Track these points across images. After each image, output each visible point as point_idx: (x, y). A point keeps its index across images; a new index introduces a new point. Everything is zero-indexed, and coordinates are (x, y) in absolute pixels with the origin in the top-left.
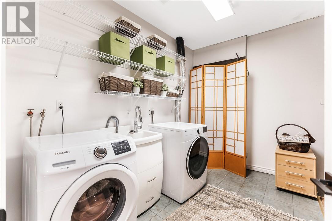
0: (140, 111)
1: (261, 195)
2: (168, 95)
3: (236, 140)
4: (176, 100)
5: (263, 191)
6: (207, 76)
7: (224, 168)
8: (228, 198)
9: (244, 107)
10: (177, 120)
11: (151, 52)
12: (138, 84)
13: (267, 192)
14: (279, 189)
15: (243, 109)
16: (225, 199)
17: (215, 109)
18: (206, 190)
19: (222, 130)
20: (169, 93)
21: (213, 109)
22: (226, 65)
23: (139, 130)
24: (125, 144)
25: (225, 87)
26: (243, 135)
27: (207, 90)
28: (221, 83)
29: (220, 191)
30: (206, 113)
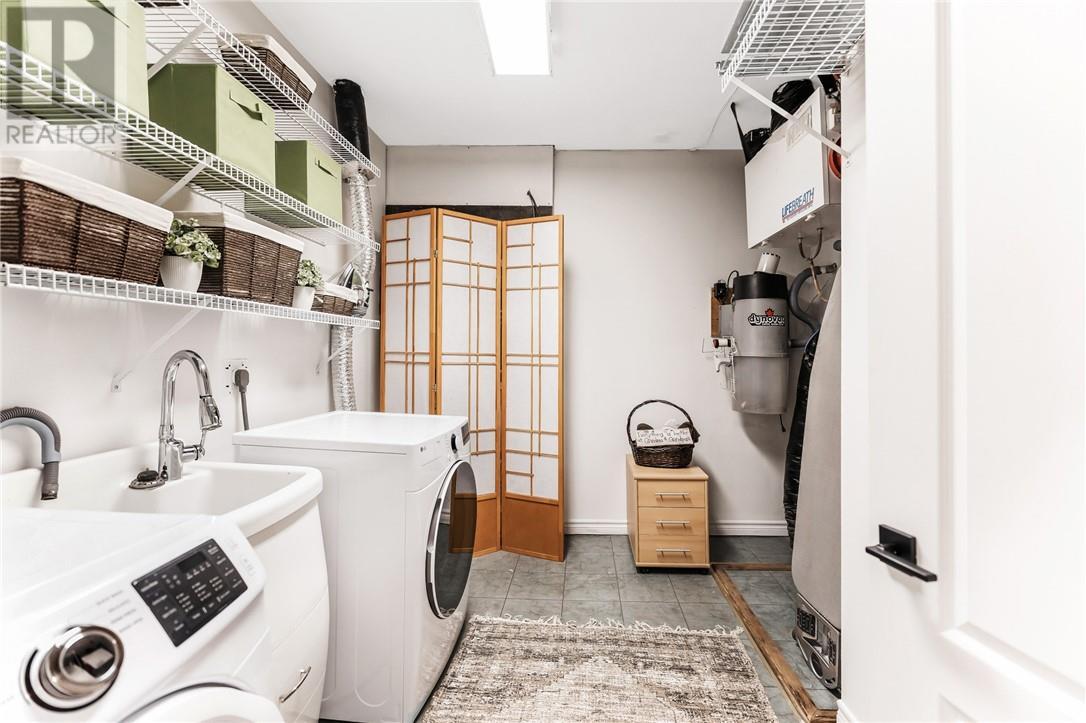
0: (206, 376)
1: (614, 601)
2: (318, 307)
3: (535, 454)
4: (332, 327)
5: (614, 588)
6: (449, 250)
7: (501, 549)
8: (544, 639)
9: (556, 356)
10: (338, 403)
11: (254, 109)
12: (193, 247)
13: (623, 587)
14: (642, 570)
15: (556, 361)
16: (537, 647)
17: (474, 359)
18: (475, 639)
19: (494, 428)
20: (323, 297)
21: (465, 359)
22: (504, 223)
23: (187, 466)
24: (214, 566)
25: (501, 290)
26: (556, 437)
27: (446, 293)
28: (489, 278)
29: (515, 626)
30: (447, 375)
